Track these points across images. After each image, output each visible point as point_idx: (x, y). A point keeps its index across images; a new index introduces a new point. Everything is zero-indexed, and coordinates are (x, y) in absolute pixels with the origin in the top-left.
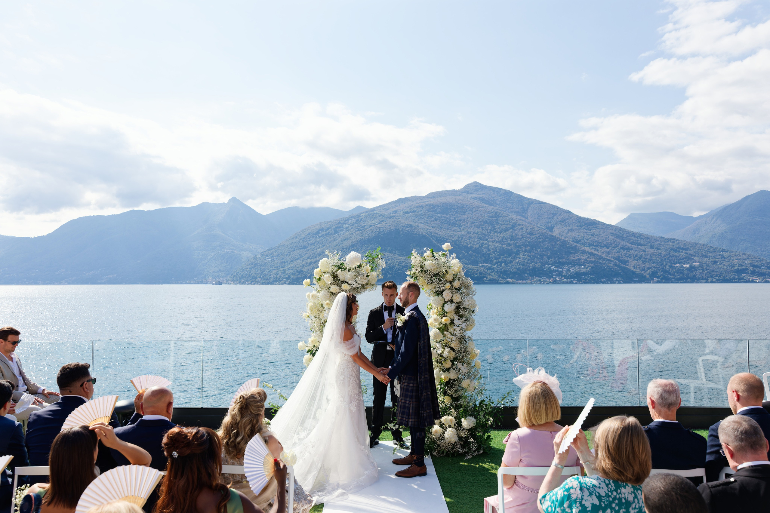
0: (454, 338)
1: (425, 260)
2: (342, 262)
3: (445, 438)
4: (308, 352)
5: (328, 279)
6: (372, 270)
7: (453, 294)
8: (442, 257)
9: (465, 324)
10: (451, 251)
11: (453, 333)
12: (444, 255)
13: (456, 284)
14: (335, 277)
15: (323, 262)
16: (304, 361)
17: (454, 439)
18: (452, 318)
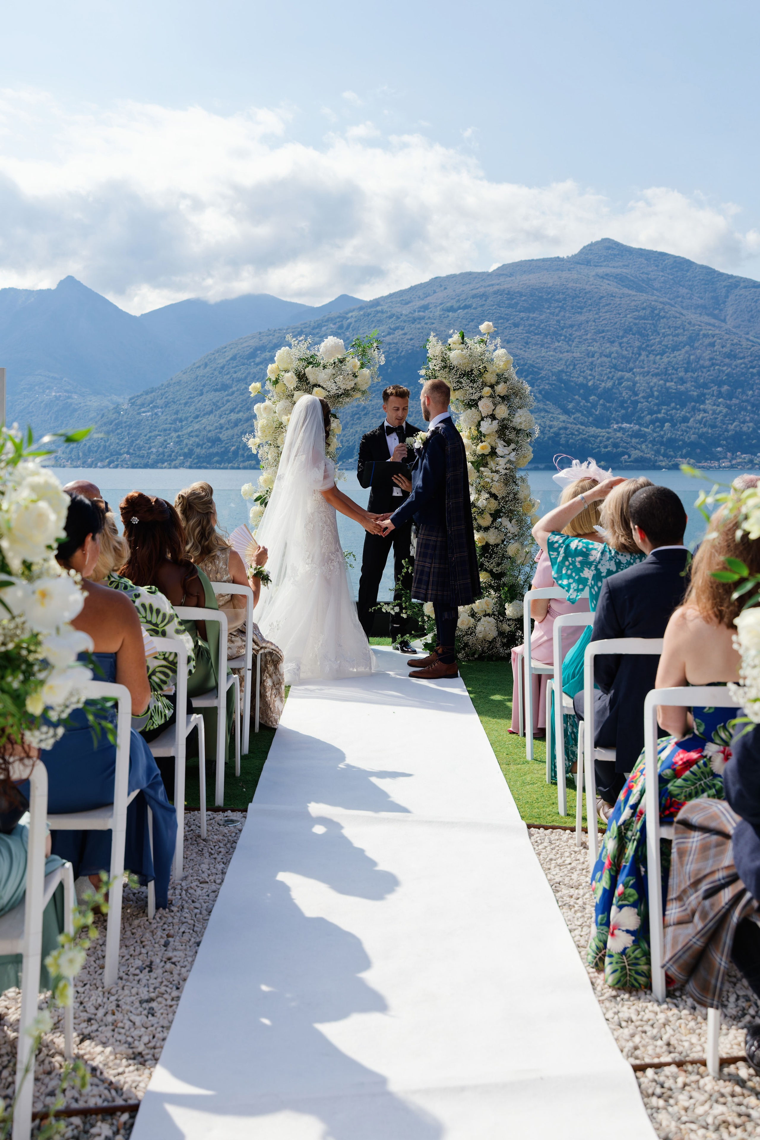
0: (496, 477)
1: (450, 349)
2: (312, 353)
3: (477, 631)
4: (256, 500)
5: (290, 379)
6: (362, 367)
7: (495, 405)
8: (478, 345)
9: (514, 454)
10: (493, 336)
11: (494, 469)
12: (482, 341)
13: (501, 389)
14: (302, 377)
15: (281, 353)
16: (251, 515)
17: (493, 633)
18: (493, 444)
